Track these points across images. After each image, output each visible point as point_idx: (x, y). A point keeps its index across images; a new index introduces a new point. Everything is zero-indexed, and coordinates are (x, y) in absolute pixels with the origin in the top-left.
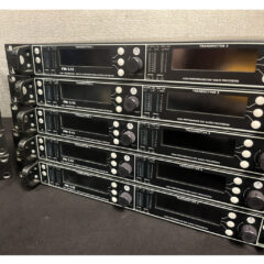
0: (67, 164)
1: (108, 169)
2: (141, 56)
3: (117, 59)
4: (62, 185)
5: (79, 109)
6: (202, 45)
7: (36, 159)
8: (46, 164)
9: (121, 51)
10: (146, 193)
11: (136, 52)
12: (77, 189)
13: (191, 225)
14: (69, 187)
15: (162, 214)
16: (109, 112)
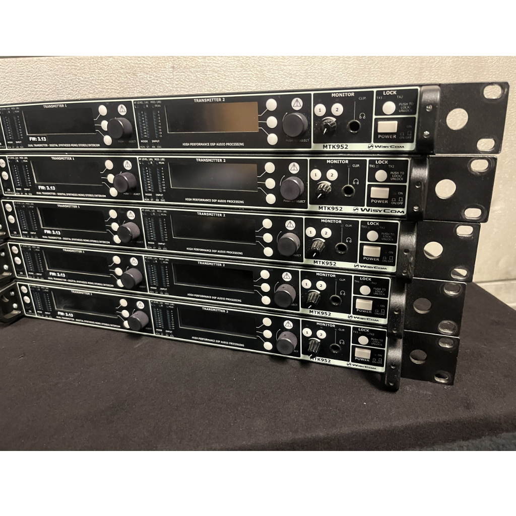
0: (57, 280)
1: (112, 281)
2: (129, 115)
3: (100, 122)
4: (54, 314)
5: (61, 196)
6: (197, 100)
7: (12, 279)
8: (26, 284)
9: (103, 110)
10: (165, 308)
11: (122, 110)
12: (76, 316)
13: (224, 345)
14: (65, 316)
15: (189, 335)
16: (101, 198)
